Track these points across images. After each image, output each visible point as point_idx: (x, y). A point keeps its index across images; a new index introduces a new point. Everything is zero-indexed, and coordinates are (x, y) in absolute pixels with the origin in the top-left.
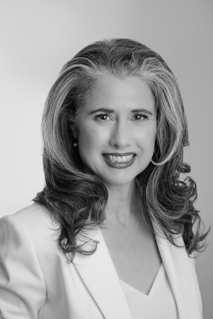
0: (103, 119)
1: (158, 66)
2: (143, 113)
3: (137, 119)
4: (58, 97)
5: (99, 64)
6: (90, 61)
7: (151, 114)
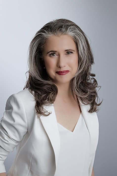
0: (54, 55)
1: (75, 29)
2: (70, 51)
3: (69, 54)
4: (33, 48)
5: (49, 31)
6: (45, 30)
7: (74, 51)
